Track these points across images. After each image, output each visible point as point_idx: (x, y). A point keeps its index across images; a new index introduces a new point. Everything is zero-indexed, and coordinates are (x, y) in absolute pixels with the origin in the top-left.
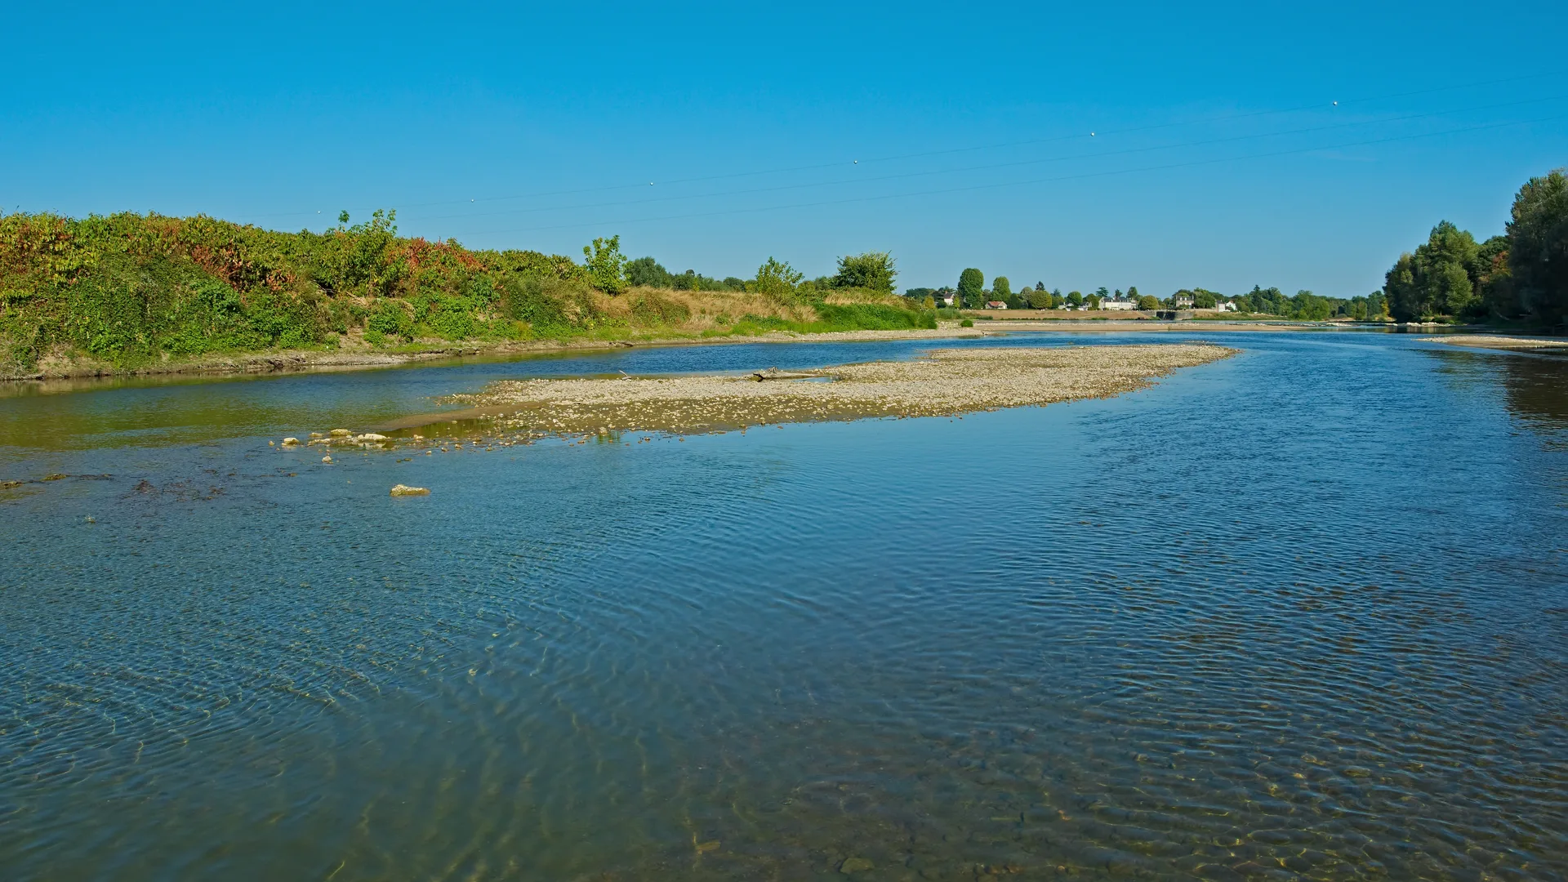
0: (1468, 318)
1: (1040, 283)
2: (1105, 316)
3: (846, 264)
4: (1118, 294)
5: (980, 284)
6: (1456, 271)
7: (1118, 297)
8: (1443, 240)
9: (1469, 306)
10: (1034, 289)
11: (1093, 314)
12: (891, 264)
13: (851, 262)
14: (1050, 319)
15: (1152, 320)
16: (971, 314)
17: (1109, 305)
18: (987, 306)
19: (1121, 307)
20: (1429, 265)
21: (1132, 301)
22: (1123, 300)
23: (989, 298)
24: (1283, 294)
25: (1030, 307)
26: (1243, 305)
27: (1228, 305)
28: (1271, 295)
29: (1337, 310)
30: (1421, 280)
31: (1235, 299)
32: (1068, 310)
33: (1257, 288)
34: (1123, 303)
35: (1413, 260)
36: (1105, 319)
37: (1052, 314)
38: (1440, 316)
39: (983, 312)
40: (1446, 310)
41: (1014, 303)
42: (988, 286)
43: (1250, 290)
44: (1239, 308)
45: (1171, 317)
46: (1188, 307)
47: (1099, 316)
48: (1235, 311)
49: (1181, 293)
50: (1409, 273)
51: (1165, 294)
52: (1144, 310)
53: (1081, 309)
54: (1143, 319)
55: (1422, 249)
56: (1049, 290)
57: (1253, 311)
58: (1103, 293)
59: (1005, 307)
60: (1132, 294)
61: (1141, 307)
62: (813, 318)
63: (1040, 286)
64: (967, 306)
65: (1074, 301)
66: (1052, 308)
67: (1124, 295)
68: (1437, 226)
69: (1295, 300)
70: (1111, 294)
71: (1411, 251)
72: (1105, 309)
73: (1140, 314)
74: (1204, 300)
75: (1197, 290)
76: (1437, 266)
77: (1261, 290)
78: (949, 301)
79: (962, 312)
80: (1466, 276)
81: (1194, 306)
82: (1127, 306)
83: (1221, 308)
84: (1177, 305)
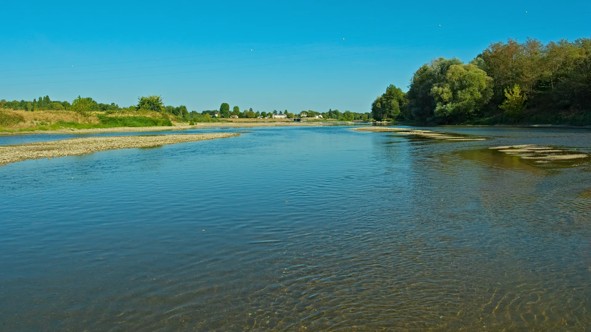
0: (399, 120)
1: (251, 109)
2: (274, 120)
3: (142, 100)
4: (281, 112)
5: (228, 109)
6: (395, 102)
7: (281, 113)
8: (391, 92)
9: (399, 115)
10: (249, 111)
11: (270, 120)
12: (161, 100)
13: (144, 99)
14: (255, 122)
15: (292, 122)
16: (225, 120)
17: (276, 116)
18: (231, 117)
19: (281, 117)
20: (386, 101)
21: (285, 115)
22: (282, 115)
23: (232, 114)
24: (340, 112)
25: (247, 117)
26: (325, 116)
27: (319, 116)
28: (336, 112)
29: (359, 117)
30: (383, 106)
31: (323, 114)
32: (261, 118)
33: (330, 110)
34: (282, 116)
35: (381, 99)
36: (275, 122)
37: (255, 120)
38: (389, 119)
39: (229, 119)
40: (391, 117)
41: (241, 116)
42: (231, 109)
43: (328, 111)
44: (324, 117)
45: (299, 120)
46: (305, 117)
47: (272, 121)
48: (322, 118)
49: (303, 112)
50: (379, 104)
51: (298, 113)
52: (289, 118)
53: (266, 118)
54: (288, 121)
55: (384, 95)
56: (255, 111)
57: (329, 118)
58: (275, 113)
59: (237, 117)
60: (286, 112)
61: (288, 117)
62: (97, 122)
63: (251, 110)
64: (223, 117)
65: (264, 115)
66: (255, 118)
67: (283, 113)
68: (389, 87)
69: (344, 114)
70: (278, 112)
71: (380, 95)
72: (275, 118)
73: (287, 119)
74: (311, 114)
75: (309, 111)
76: (389, 101)
77: (332, 110)
78: (216, 115)
79: (221, 119)
80: (398, 104)
81: (307, 117)
82: (283, 117)
83: (317, 117)
84: (301, 116)
